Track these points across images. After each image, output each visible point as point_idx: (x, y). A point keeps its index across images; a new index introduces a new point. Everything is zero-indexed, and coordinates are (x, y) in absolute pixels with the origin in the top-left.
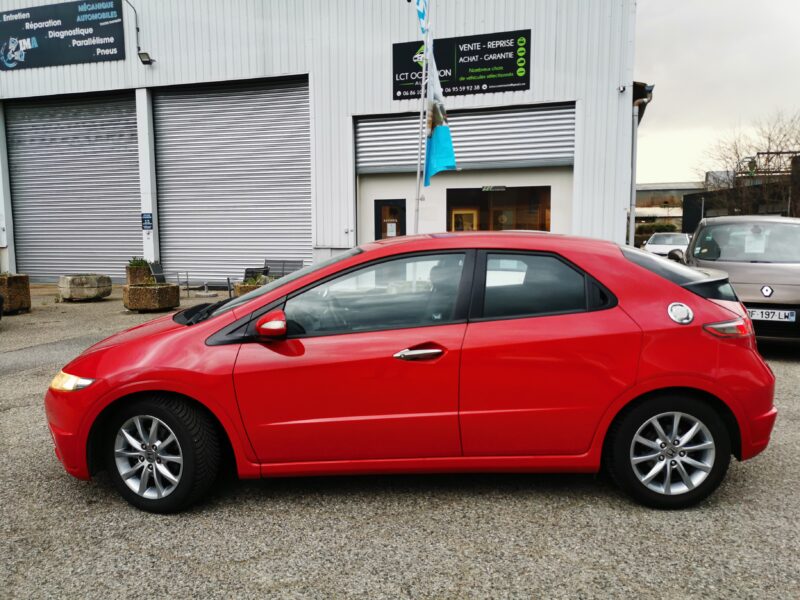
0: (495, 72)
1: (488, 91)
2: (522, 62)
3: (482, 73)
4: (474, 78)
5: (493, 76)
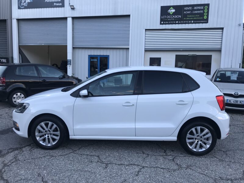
1: (194, 23)
2: (206, 14)
3: (192, 17)
4: (189, 19)
5: (196, 18)
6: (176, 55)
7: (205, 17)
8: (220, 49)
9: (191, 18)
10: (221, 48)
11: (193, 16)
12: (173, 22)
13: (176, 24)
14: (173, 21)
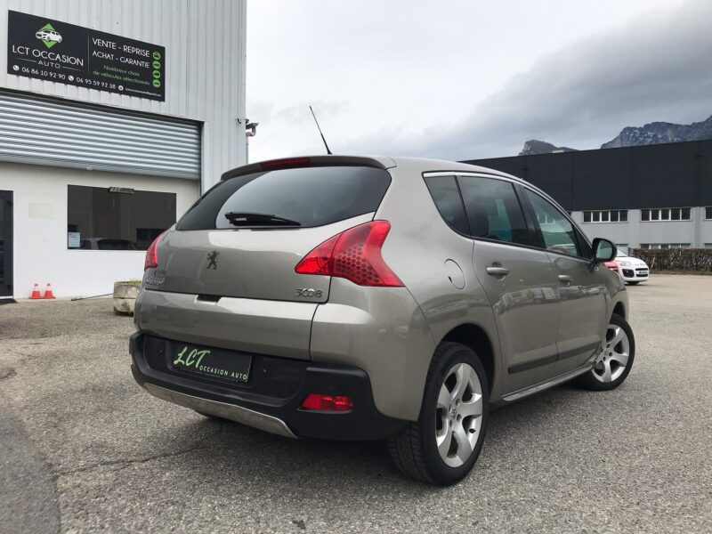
0: (131, 77)
1: (125, 93)
2: (157, 74)
3: (119, 74)
4: (110, 76)
5: (129, 80)
6: (69, 186)
7: (156, 83)
8: (197, 177)
9: (116, 77)
10: (200, 174)
11: (120, 71)
12: (57, 76)
13: (66, 82)
14: (58, 71)
